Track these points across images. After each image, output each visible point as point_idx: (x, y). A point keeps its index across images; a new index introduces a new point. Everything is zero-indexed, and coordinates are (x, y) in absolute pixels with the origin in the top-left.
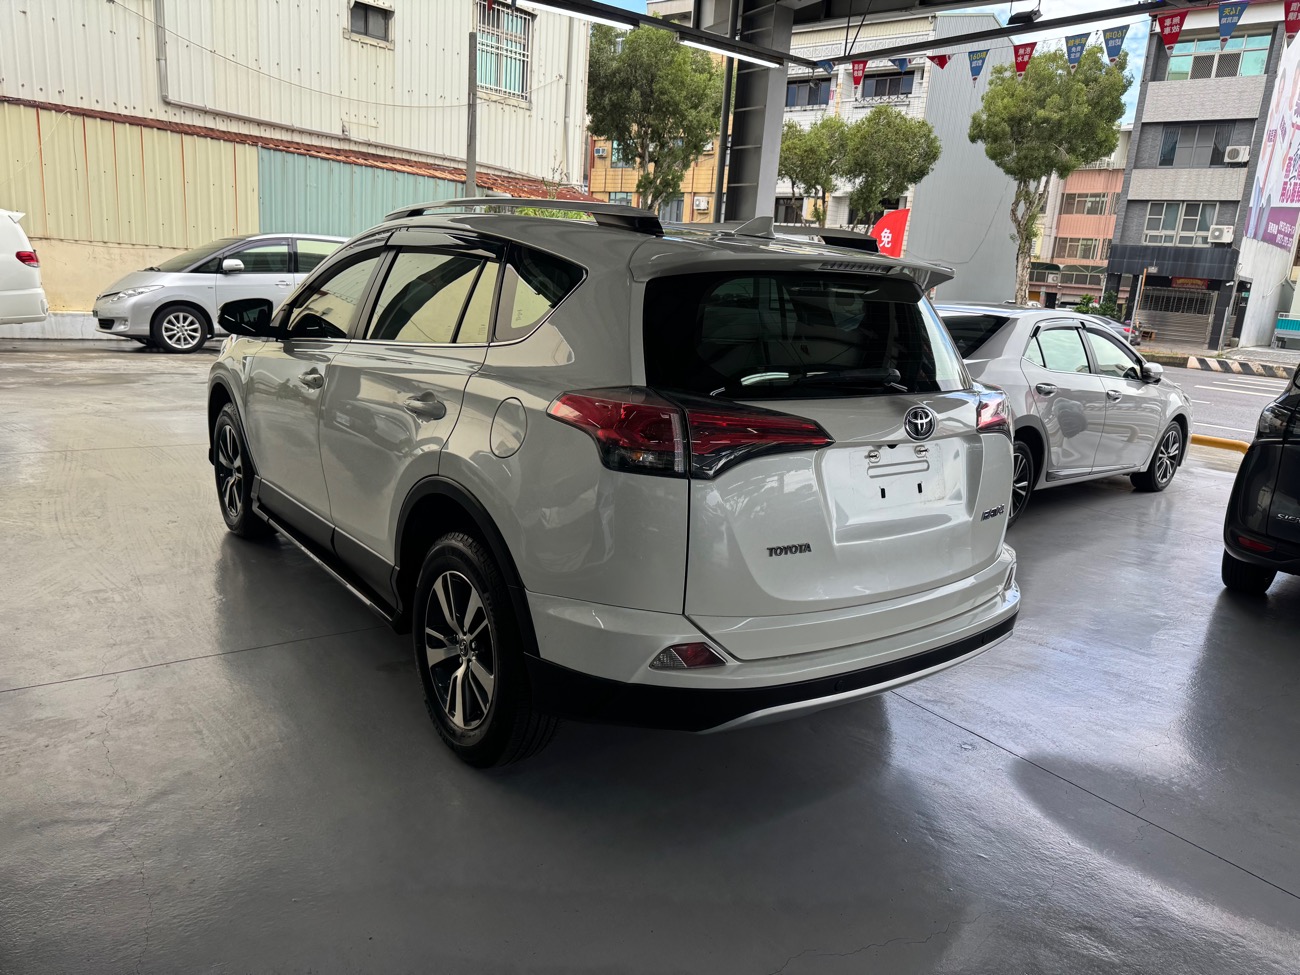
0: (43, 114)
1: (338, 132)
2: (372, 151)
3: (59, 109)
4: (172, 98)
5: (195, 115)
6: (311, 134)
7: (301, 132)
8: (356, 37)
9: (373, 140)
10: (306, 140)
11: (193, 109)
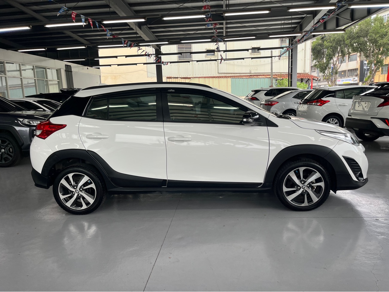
0: (200, 79)
1: (249, 72)
2: (256, 74)
3: (202, 77)
4: (219, 72)
5: (223, 74)
6: (244, 73)
7: (242, 73)
8: (253, 54)
9: (256, 72)
10: (243, 75)
11: (223, 73)
